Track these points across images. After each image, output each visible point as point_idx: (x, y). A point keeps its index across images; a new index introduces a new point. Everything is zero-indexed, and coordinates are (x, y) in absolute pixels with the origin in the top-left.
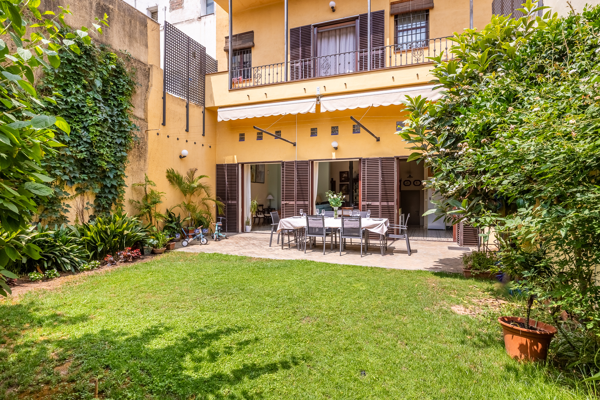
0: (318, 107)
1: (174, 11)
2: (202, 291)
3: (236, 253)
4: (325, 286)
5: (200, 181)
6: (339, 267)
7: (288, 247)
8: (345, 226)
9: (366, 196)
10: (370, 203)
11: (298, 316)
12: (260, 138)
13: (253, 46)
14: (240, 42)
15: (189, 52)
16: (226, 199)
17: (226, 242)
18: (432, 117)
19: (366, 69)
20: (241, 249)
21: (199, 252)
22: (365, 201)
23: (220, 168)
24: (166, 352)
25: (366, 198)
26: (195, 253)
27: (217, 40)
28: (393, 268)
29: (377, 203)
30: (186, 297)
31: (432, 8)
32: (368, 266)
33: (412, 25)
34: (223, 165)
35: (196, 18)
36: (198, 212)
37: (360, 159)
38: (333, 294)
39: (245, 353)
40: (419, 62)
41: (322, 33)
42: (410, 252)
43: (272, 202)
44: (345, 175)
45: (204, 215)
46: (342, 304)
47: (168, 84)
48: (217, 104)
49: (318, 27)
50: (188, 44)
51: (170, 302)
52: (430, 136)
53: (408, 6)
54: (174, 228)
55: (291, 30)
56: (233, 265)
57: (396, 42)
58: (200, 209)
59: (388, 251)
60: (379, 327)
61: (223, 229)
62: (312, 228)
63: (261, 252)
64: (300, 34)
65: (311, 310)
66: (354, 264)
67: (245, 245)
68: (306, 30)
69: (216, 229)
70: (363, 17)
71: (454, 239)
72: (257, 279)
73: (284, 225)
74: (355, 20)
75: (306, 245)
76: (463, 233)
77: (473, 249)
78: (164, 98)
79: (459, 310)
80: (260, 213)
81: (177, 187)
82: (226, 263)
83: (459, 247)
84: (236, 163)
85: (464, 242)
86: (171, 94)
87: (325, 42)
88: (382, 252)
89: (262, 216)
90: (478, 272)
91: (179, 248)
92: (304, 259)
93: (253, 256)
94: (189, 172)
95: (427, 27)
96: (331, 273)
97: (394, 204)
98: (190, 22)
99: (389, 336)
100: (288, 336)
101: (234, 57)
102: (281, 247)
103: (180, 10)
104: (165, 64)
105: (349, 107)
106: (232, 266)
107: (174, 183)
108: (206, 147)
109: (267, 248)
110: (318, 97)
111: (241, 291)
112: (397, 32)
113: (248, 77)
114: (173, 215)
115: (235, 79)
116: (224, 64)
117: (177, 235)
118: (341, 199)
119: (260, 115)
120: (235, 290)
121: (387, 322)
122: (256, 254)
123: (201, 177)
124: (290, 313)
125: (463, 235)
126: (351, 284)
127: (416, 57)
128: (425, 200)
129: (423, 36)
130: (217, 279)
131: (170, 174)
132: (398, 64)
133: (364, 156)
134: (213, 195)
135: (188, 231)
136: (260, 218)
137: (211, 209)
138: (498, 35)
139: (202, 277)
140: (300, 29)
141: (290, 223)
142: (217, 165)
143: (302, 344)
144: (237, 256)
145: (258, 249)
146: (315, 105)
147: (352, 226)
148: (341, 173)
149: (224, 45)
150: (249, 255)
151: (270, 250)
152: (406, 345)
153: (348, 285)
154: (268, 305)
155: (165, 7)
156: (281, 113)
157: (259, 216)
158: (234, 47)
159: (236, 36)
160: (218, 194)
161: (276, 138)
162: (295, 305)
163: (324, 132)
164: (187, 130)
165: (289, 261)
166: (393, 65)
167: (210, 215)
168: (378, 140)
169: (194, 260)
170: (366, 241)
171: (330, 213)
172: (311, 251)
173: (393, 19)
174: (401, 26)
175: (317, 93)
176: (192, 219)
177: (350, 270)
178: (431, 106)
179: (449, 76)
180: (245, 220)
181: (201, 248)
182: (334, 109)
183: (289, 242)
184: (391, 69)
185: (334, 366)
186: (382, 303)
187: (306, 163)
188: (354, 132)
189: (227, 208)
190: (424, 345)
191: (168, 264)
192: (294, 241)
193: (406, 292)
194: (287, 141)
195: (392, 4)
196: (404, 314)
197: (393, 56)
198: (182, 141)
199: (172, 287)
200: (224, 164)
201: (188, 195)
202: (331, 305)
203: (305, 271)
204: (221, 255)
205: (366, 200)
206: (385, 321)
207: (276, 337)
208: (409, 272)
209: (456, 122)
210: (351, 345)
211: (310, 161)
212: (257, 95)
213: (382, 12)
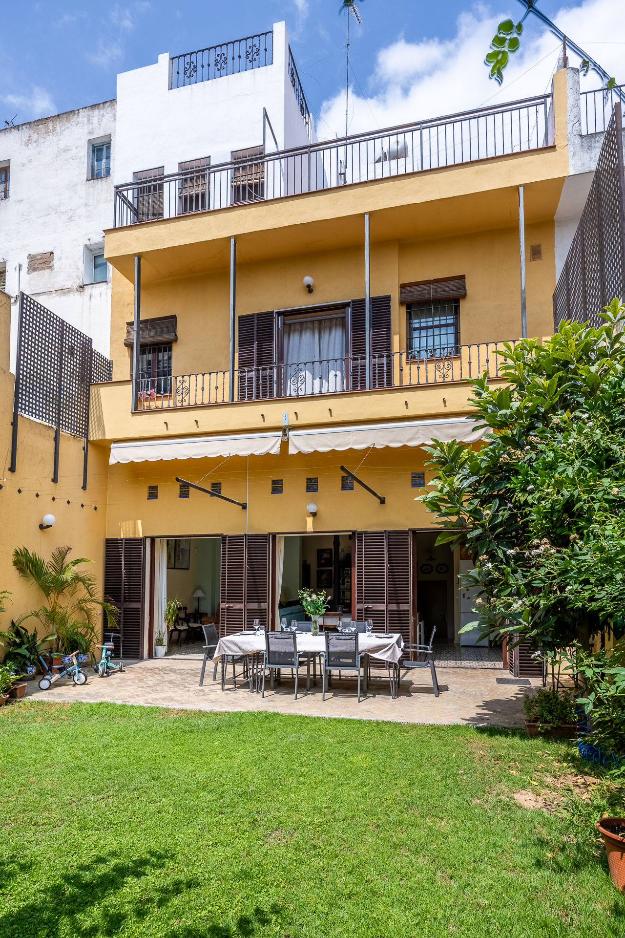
0: (285, 445)
1: (35, 273)
2: (82, 785)
3: (140, 702)
4: (302, 765)
5: (76, 569)
6: (322, 724)
7: (233, 686)
8: (331, 649)
9: (364, 594)
10: (370, 606)
11: (260, 831)
12: (184, 494)
13: (176, 340)
14: (153, 333)
15: (62, 346)
16: (122, 600)
17: (121, 679)
18: (473, 474)
19: (363, 387)
20: (149, 693)
21: (71, 701)
22: (362, 602)
23: (112, 546)
24: (16, 929)
25: (364, 597)
26: (64, 704)
27: (112, 327)
28: (412, 721)
29: (383, 607)
30: (50, 800)
31: (464, 296)
32: (372, 719)
33: (433, 321)
34: (117, 540)
35: (75, 286)
36: (69, 624)
37: (354, 532)
38: (317, 781)
39: (169, 919)
40: (447, 380)
41: (290, 325)
42: (438, 689)
43: (202, 603)
44: (325, 556)
45: (80, 630)
46: (334, 799)
47: (22, 399)
48: (109, 436)
49: (285, 316)
50: (62, 332)
51: (19, 812)
52: (472, 507)
53: (427, 292)
54: (25, 656)
55: (240, 317)
56: (136, 725)
57: (409, 346)
58: (74, 618)
59: (403, 689)
60: (402, 845)
61: (115, 654)
62: (274, 653)
63: (186, 697)
64: (255, 325)
65: (283, 814)
66: (348, 717)
67: (156, 685)
68: (266, 319)
69: (104, 655)
70: (358, 305)
71: (505, 664)
72: (182, 753)
73: (226, 649)
74: (344, 308)
75: (265, 681)
76: (519, 655)
77: (536, 682)
78: (14, 424)
79: (526, 800)
80: (180, 622)
81: (33, 580)
82: (122, 722)
83: (513, 678)
84: (141, 536)
85: (520, 670)
86: (27, 416)
87: (295, 339)
88: (393, 690)
89: (184, 627)
90: (548, 727)
91: (33, 693)
92: (262, 710)
93: (171, 707)
94: (56, 552)
95: (456, 325)
96: (311, 737)
97: (409, 607)
98: (64, 294)
99: (421, 862)
100: (246, 875)
101: (140, 357)
102: (220, 686)
103: (47, 272)
104: (18, 364)
105: (336, 446)
106: (134, 728)
107: (28, 573)
108: (89, 509)
109: (197, 688)
110: (285, 430)
111: (154, 782)
112: (410, 330)
113: (165, 391)
114: (24, 632)
115: (143, 393)
116: (123, 369)
117: (29, 669)
118: (324, 602)
119: (186, 456)
120: (142, 779)
121: (415, 833)
122: (177, 701)
123: (77, 562)
124: (246, 827)
125: (519, 658)
126: (346, 757)
127: (442, 371)
128: (456, 597)
129: (451, 339)
130: (108, 758)
131: (20, 557)
132: (414, 382)
133: (360, 529)
134: (99, 595)
135: (51, 662)
136: (180, 631)
137: (95, 619)
138: (572, 353)
139: (80, 754)
140: (255, 317)
141: (236, 645)
142: (107, 540)
143: (272, 890)
144: (141, 707)
145: (179, 692)
146: (279, 443)
147: (343, 649)
148: (320, 552)
149: (124, 336)
150: (165, 705)
151: (201, 693)
152: (451, 878)
153: (342, 759)
154: (206, 810)
155: (20, 266)
156: (222, 454)
157: (179, 627)
158: (142, 341)
159: (146, 321)
160: (107, 591)
161: (212, 495)
162: (253, 806)
163: (294, 488)
164: (55, 480)
165: (236, 714)
166: (406, 382)
167: (92, 629)
168: (383, 501)
169: (63, 717)
170: (366, 672)
171: (304, 624)
172: (273, 692)
173: (404, 310)
174: (417, 321)
175: (284, 423)
176: (58, 639)
177: (342, 728)
178: (472, 458)
179: (500, 412)
180: (156, 636)
181: (74, 693)
182: (312, 450)
183: (235, 677)
184: (402, 389)
185: (331, 933)
186: (402, 794)
187: (264, 538)
188: (344, 488)
189: (122, 616)
190: (480, 876)
191: (14, 728)
192: (242, 675)
193: (438, 769)
194: (233, 502)
195: (403, 286)
196: (441, 815)
197: (406, 368)
198: (46, 498)
199: (21, 779)
200: (119, 538)
201: (52, 595)
202: (317, 803)
203: (266, 733)
204: (113, 705)
205: (364, 601)
206: (411, 830)
207: (224, 878)
208: (439, 728)
209: (512, 486)
210: (357, 885)
211: (270, 534)
212: (181, 422)
213: (388, 299)
